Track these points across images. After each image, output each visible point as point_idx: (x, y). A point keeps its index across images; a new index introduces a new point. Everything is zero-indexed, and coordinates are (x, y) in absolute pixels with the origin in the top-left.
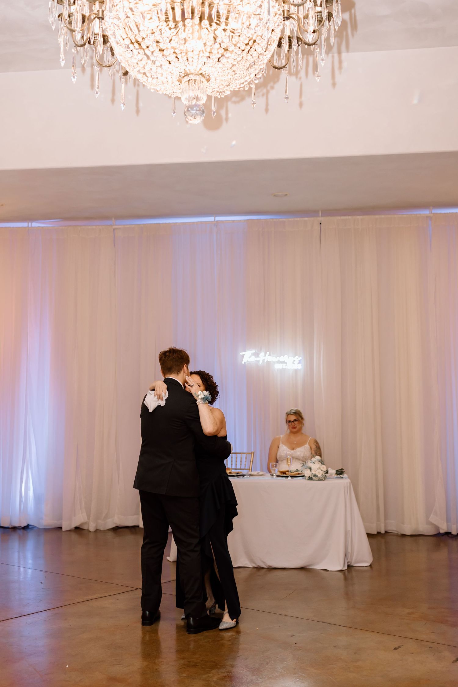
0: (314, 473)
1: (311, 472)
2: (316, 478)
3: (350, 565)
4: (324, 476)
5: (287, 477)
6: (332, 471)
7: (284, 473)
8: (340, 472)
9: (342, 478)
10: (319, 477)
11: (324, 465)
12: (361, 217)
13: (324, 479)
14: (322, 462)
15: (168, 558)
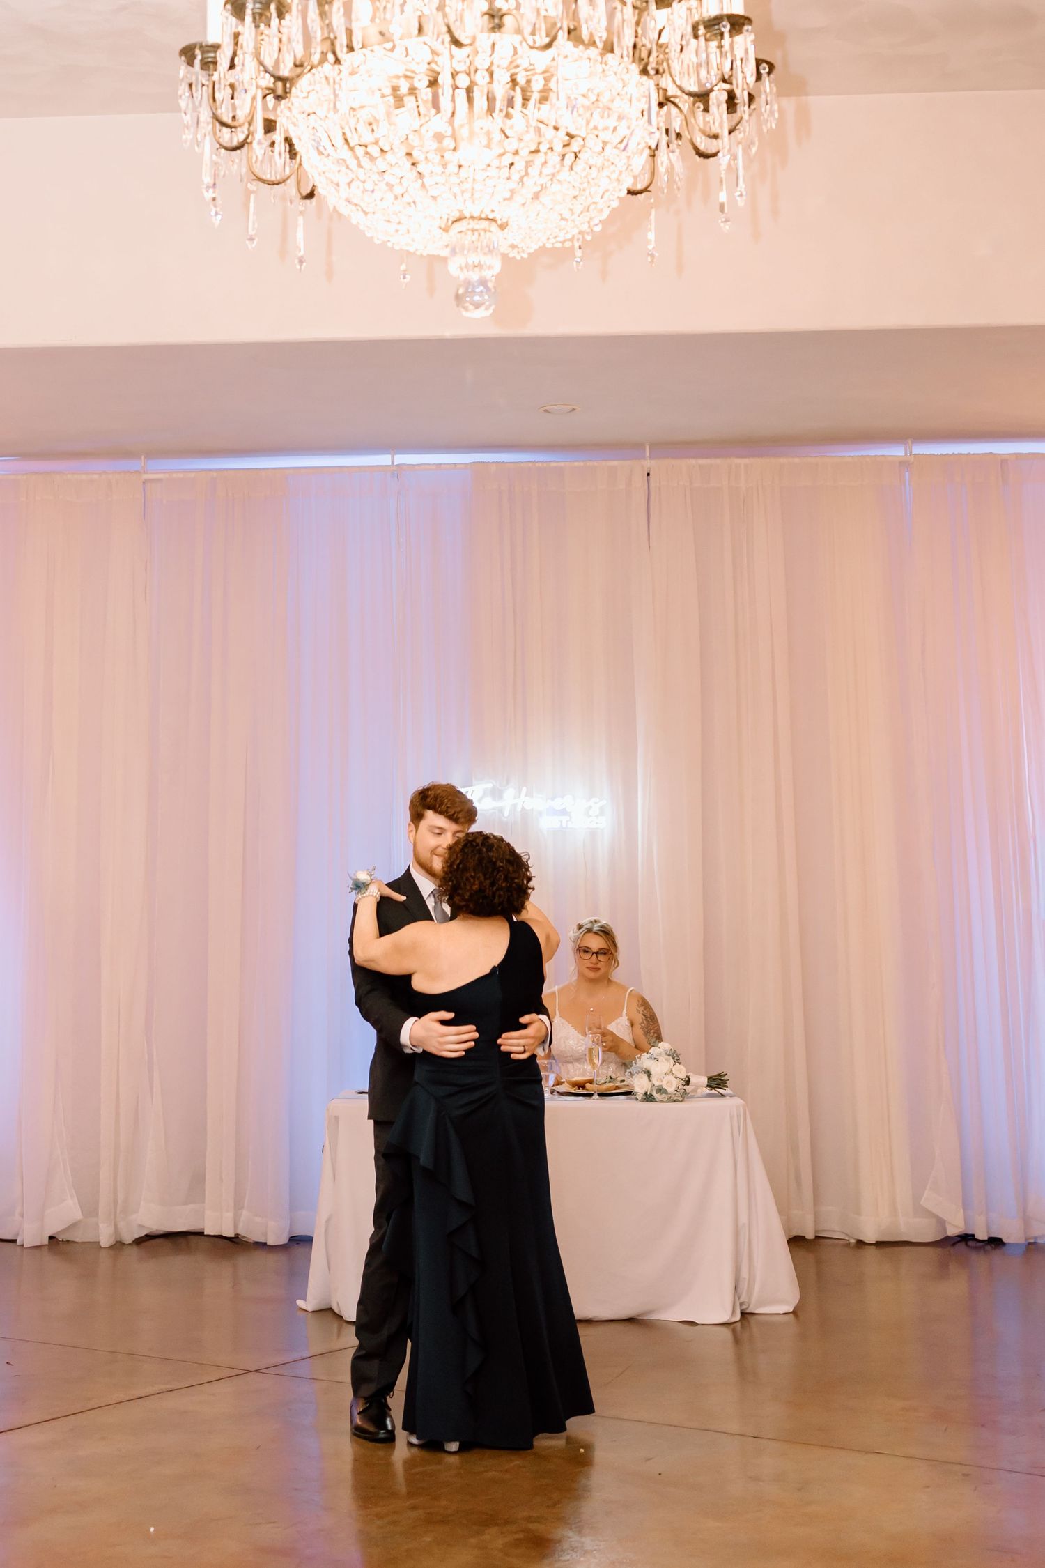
0: (657, 1084)
1: (650, 1080)
2: (664, 1095)
3: (748, 1311)
4: (682, 1091)
5: (590, 1095)
6: (700, 1080)
7: (581, 1085)
8: (717, 1082)
9: (723, 1095)
10: (670, 1094)
11: (680, 1063)
12: (746, 461)
13: (681, 1099)
14: (675, 1057)
15: (300, 1303)
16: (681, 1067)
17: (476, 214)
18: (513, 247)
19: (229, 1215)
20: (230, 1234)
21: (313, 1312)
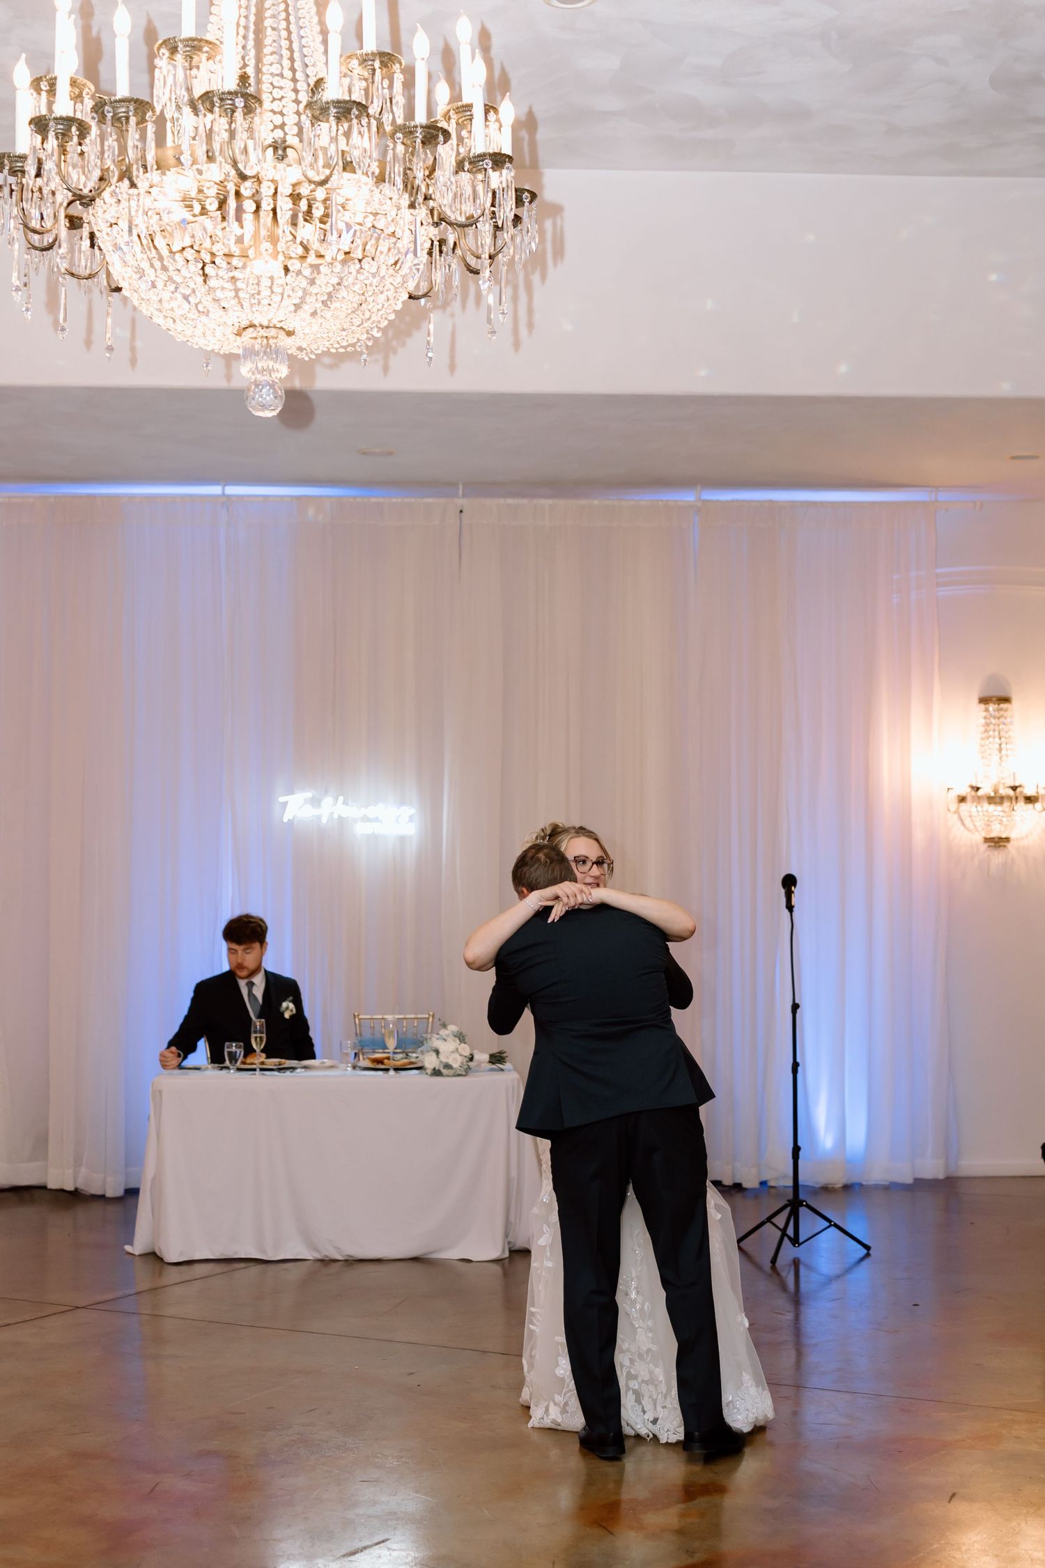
0: (444, 1060)
1: (438, 1058)
2: (450, 1070)
3: (515, 1249)
4: (466, 1066)
5: (387, 1070)
6: (482, 1057)
7: (379, 1061)
8: (498, 1058)
9: (502, 1070)
10: (455, 1069)
11: (465, 1043)
12: (550, 501)
13: (464, 1073)
14: (461, 1037)
15: (128, 1248)
16: (466, 1046)
17: (265, 324)
18: (300, 349)
19: (70, 1172)
20: (70, 1188)
21: (140, 1255)
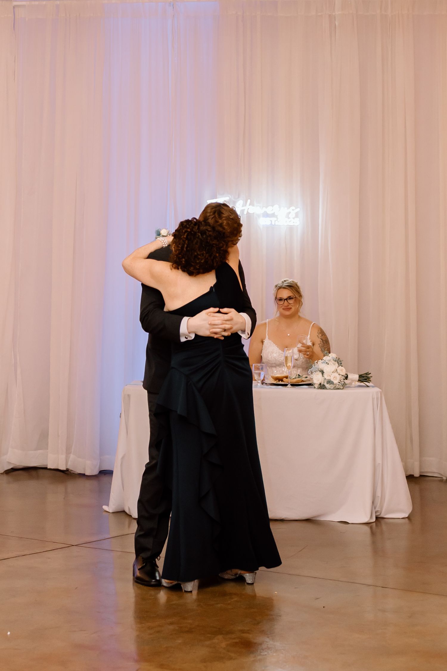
0: (327, 378)
1: (323, 376)
2: (331, 385)
3: (380, 516)
4: (343, 383)
5: (286, 385)
6: (354, 377)
7: (281, 379)
8: (364, 378)
9: (368, 386)
10: (335, 384)
11: (342, 366)
13: (342, 388)
14: (339, 362)
15: (105, 508)
16: (343, 368)
19: (63, 457)
20: (63, 468)
21: (113, 513)
